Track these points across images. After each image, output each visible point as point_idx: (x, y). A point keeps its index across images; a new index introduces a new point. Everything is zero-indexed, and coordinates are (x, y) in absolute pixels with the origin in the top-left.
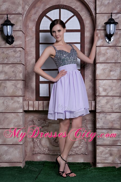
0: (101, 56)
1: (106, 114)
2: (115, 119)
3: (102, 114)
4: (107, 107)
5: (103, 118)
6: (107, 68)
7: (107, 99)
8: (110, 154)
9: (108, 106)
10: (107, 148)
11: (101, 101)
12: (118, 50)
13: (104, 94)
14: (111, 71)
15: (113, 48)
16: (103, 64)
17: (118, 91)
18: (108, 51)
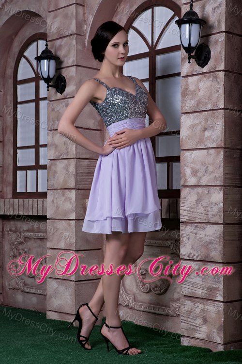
0: (189, 96)
1: (196, 227)
2: (211, 239)
3: (189, 227)
4: (198, 211)
5: (192, 236)
6: (200, 123)
7: (198, 193)
8: (203, 320)
9: (201, 210)
10: (198, 304)
11: (187, 198)
12: (219, 80)
13: (192, 181)
14: (205, 129)
15: (209, 77)
16: (192, 116)
17: (217, 175)
18: (201, 85)
